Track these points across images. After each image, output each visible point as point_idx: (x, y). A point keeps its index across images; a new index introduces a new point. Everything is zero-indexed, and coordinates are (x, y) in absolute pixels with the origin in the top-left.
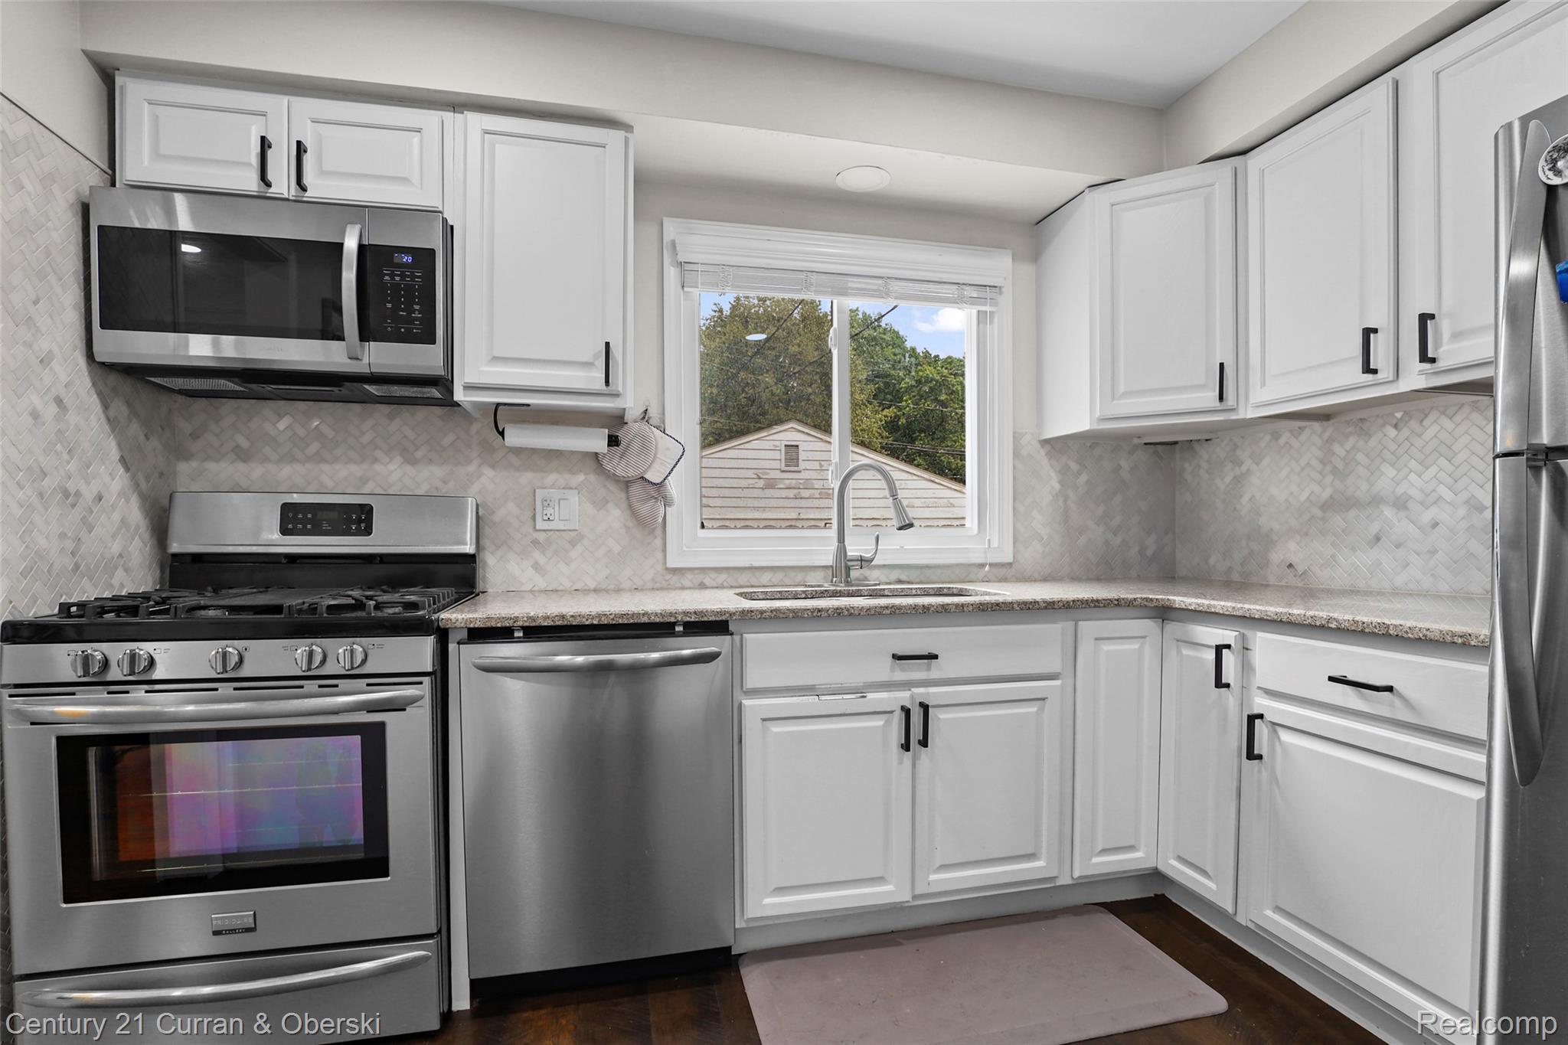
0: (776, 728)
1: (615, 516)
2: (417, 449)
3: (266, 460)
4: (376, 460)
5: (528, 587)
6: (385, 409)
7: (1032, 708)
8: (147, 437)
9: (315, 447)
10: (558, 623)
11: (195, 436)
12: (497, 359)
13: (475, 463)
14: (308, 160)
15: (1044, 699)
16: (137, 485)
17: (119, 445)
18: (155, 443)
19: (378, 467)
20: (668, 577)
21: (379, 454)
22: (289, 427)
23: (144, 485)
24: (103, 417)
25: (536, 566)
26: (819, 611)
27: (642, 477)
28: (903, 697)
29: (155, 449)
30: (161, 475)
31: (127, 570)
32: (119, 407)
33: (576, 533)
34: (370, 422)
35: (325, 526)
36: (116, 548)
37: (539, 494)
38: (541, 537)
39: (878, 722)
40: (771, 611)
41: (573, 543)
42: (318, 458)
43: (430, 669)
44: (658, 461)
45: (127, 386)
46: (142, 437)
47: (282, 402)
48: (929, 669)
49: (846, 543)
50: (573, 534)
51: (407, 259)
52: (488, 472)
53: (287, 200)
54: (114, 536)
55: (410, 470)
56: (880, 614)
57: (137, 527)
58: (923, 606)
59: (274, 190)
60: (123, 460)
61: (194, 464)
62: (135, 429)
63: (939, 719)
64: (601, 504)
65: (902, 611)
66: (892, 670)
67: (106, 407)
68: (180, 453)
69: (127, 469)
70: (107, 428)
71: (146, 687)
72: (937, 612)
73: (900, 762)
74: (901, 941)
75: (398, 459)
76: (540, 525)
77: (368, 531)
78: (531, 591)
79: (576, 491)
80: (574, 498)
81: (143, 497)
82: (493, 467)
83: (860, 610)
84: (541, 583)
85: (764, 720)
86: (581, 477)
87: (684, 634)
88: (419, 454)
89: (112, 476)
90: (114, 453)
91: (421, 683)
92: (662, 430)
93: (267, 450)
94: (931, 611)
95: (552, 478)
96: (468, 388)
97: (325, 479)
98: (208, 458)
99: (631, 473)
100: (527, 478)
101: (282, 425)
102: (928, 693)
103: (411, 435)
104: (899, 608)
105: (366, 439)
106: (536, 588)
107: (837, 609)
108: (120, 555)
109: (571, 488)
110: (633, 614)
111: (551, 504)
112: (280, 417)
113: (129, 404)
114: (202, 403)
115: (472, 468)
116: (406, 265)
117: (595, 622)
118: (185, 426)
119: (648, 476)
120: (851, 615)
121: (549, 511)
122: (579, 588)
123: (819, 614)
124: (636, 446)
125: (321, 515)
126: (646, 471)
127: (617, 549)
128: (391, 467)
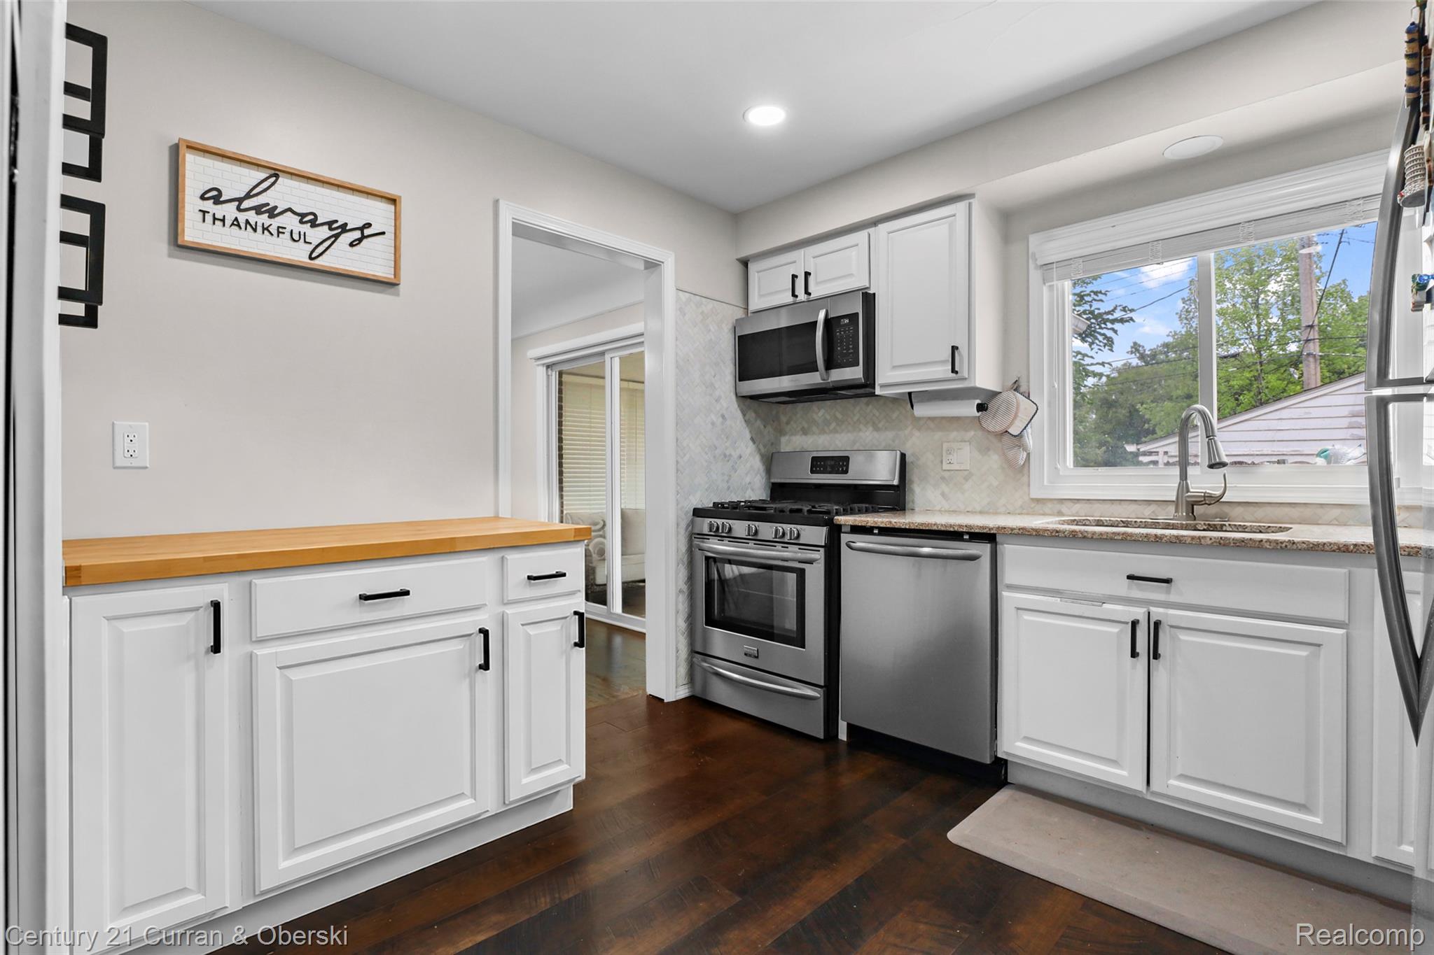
0: (1027, 617)
1: (994, 460)
2: (880, 422)
3: (814, 433)
4: (860, 430)
5: (938, 508)
6: (852, 401)
7: (1302, 652)
8: (765, 427)
9: (833, 425)
10: (888, 526)
11: (788, 423)
12: (895, 367)
13: (910, 428)
14: (811, 279)
15: (1319, 645)
16: (759, 450)
17: (750, 432)
18: (769, 428)
19: (861, 434)
20: (1033, 505)
21: (861, 426)
22: (823, 415)
23: (763, 450)
24: (743, 420)
25: (943, 494)
26: (1057, 532)
27: (1007, 431)
28: (1139, 613)
29: (769, 432)
30: (772, 444)
31: (753, 490)
32: (751, 415)
33: (968, 472)
34: (858, 408)
35: (829, 469)
36: (748, 479)
37: (945, 446)
38: (946, 474)
39: (1114, 629)
40: (1019, 529)
41: (966, 479)
42: (835, 431)
43: (823, 544)
44: (1018, 418)
45: (754, 404)
46: (762, 427)
47: (820, 402)
48: (1168, 592)
49: (1189, 482)
50: (966, 473)
51: (847, 321)
52: (917, 434)
53: (804, 302)
54: (747, 474)
55: (876, 434)
56: (1112, 539)
57: (759, 470)
58: (1156, 535)
59: (798, 299)
60: (752, 439)
61: (787, 437)
62: (759, 423)
63: (1179, 639)
64: (985, 450)
65: (1133, 538)
66: (1129, 588)
67: (744, 415)
68: (781, 432)
69: (754, 443)
70: (745, 425)
71: (719, 538)
72: (1171, 542)
73: (1134, 667)
74: (1144, 829)
75: (871, 428)
76: (945, 467)
77: (846, 472)
78: (939, 511)
79: (968, 443)
80: (967, 449)
81: (762, 456)
82: (919, 429)
83: (1093, 534)
84: (947, 507)
85: (1018, 609)
86: (972, 433)
87: (970, 540)
88: (880, 425)
89: (747, 447)
90: (748, 436)
91: (819, 551)
92: (1027, 395)
93: (814, 429)
94: (1163, 541)
95: (954, 434)
96: (882, 386)
97: (837, 442)
98: (792, 435)
99: (999, 428)
100: (938, 435)
101: (820, 414)
102: (1167, 614)
103: (877, 414)
104: (1131, 535)
105: (855, 419)
106: (943, 509)
107: (1073, 532)
108: (750, 483)
109: (965, 441)
110: (928, 524)
111: (952, 452)
112: (819, 409)
113: (755, 412)
114: (790, 406)
115: (907, 432)
116: (846, 325)
117: (907, 527)
118: (784, 419)
119: (1009, 431)
120: (1085, 537)
121: (950, 457)
122: (970, 510)
123: (1057, 534)
124: (1003, 408)
125: (829, 463)
126: (1009, 426)
127: (995, 483)
128: (867, 433)
